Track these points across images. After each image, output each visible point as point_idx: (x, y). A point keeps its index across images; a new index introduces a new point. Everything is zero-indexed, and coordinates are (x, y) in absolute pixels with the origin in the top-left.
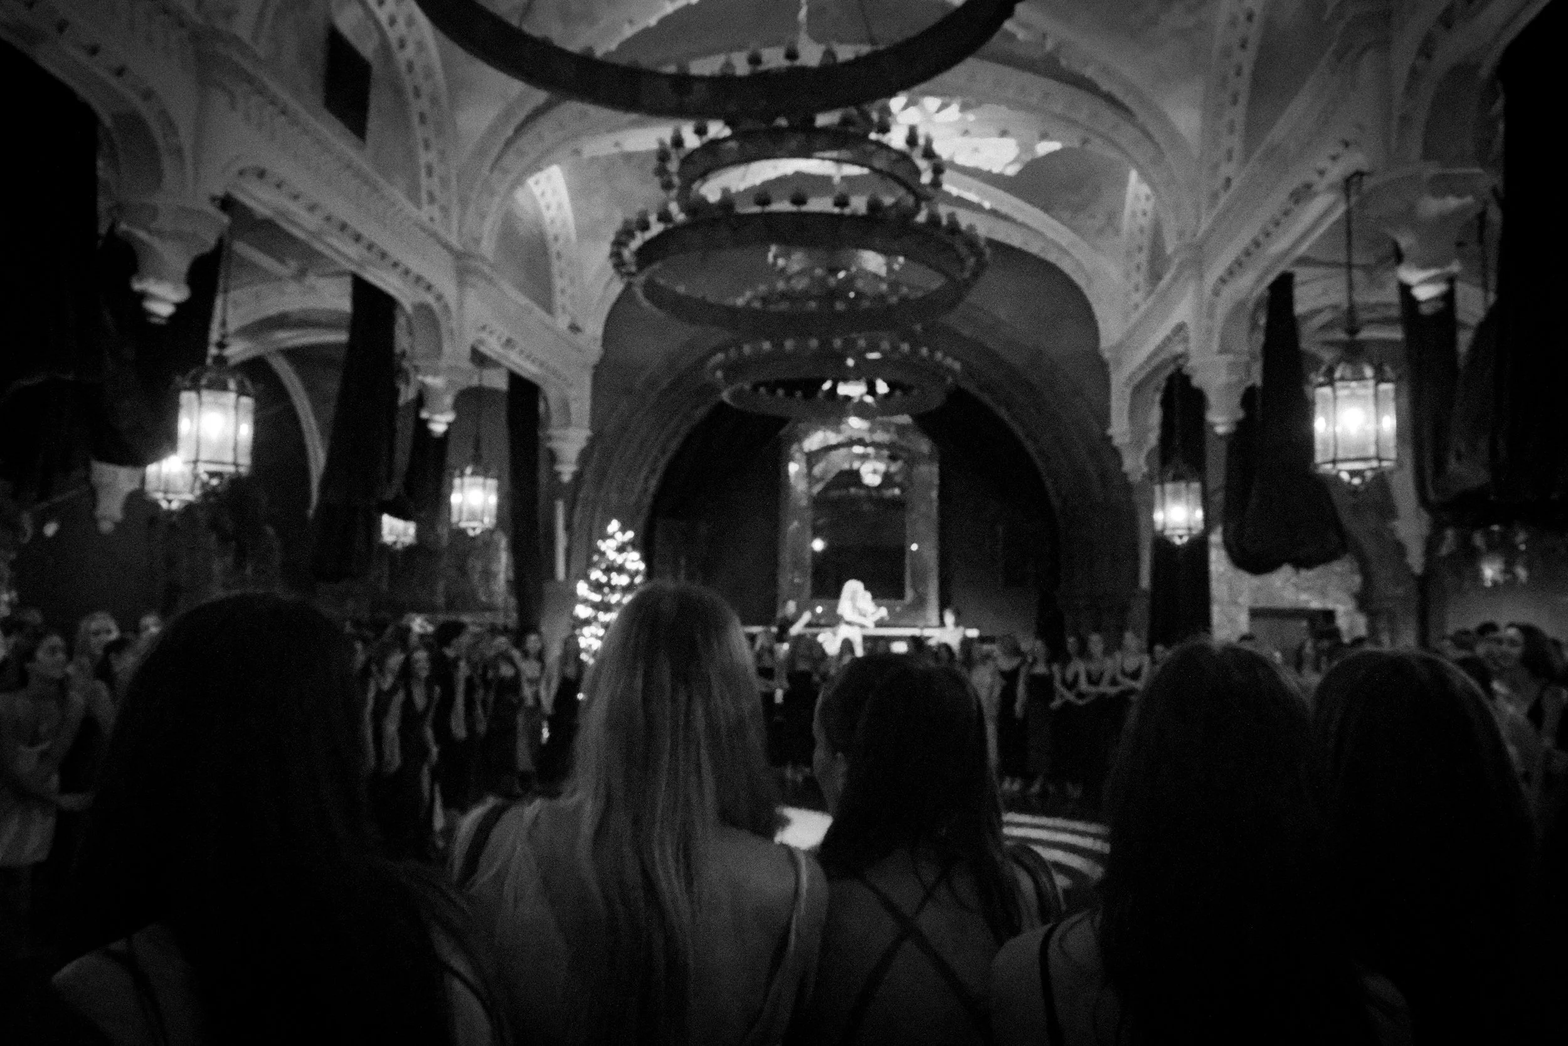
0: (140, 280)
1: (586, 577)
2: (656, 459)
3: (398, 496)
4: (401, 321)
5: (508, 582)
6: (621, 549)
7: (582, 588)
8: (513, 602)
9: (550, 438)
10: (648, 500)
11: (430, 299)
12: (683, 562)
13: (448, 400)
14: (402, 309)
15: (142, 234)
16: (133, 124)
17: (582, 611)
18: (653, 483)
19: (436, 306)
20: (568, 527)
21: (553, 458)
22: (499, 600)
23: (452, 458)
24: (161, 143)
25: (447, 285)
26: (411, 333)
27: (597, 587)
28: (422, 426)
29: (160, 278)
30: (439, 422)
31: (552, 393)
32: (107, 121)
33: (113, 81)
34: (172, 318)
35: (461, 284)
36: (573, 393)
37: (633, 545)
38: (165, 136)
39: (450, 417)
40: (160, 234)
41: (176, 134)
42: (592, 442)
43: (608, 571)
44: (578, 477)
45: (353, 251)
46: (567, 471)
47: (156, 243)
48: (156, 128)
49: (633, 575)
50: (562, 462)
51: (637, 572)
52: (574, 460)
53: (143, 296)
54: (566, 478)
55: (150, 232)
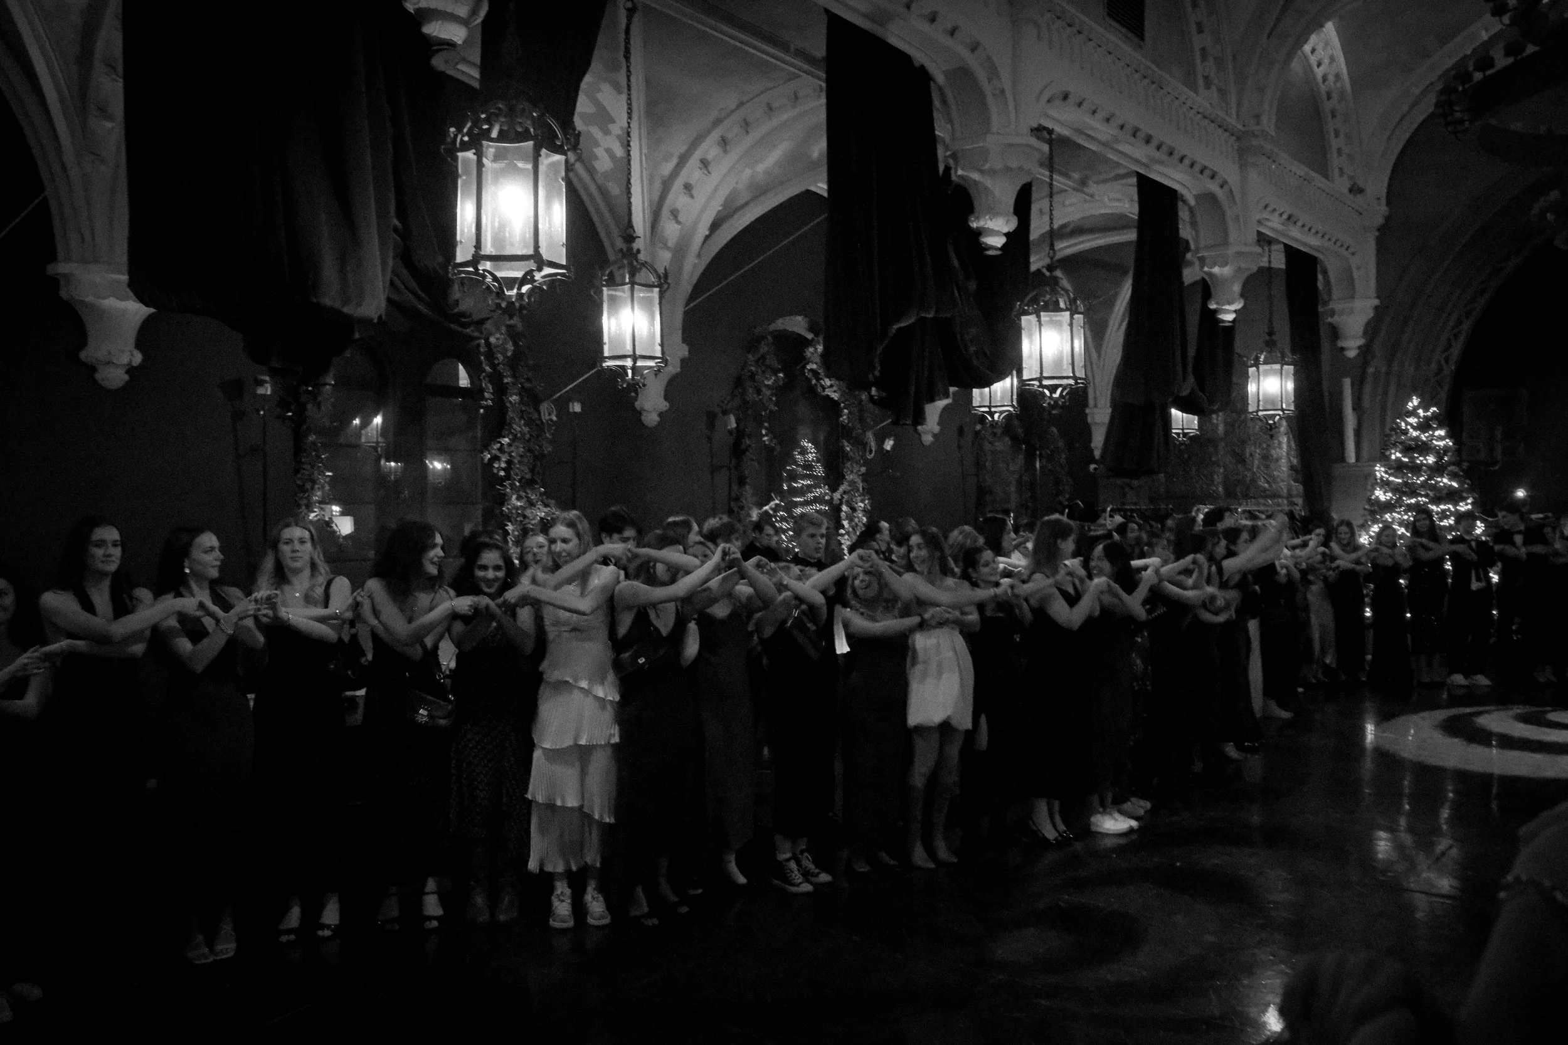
0: (978, 218)
1: (1384, 459)
2: (1459, 322)
3: (1193, 392)
4: (1183, 214)
5: (1292, 468)
6: (1424, 426)
7: (1380, 471)
8: (1298, 488)
9: (1333, 313)
10: (1449, 369)
11: (1213, 187)
12: (1499, 434)
13: (1237, 288)
14: (1185, 202)
15: (976, 176)
16: (962, 75)
17: (1381, 495)
18: (1456, 351)
19: (1220, 193)
20: (1357, 407)
21: (1335, 333)
22: (1283, 486)
23: (1238, 347)
24: (987, 88)
25: (1229, 171)
26: (1194, 224)
27: (1398, 468)
28: (1210, 317)
29: (994, 213)
30: (1227, 312)
31: (1331, 265)
32: (940, 78)
33: (948, 42)
34: (1004, 247)
35: (1243, 165)
36: (1354, 261)
37: (1439, 420)
38: (990, 80)
39: (1238, 305)
40: (992, 172)
41: (998, 77)
42: (1380, 312)
43: (1407, 450)
44: (1366, 351)
45: (1140, 152)
46: (1352, 345)
47: (988, 182)
48: (981, 76)
49: (1440, 453)
50: (1346, 338)
51: (1446, 450)
52: (1361, 333)
53: (979, 233)
54: (1352, 354)
55: (982, 172)
